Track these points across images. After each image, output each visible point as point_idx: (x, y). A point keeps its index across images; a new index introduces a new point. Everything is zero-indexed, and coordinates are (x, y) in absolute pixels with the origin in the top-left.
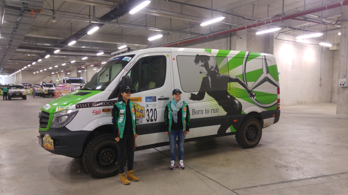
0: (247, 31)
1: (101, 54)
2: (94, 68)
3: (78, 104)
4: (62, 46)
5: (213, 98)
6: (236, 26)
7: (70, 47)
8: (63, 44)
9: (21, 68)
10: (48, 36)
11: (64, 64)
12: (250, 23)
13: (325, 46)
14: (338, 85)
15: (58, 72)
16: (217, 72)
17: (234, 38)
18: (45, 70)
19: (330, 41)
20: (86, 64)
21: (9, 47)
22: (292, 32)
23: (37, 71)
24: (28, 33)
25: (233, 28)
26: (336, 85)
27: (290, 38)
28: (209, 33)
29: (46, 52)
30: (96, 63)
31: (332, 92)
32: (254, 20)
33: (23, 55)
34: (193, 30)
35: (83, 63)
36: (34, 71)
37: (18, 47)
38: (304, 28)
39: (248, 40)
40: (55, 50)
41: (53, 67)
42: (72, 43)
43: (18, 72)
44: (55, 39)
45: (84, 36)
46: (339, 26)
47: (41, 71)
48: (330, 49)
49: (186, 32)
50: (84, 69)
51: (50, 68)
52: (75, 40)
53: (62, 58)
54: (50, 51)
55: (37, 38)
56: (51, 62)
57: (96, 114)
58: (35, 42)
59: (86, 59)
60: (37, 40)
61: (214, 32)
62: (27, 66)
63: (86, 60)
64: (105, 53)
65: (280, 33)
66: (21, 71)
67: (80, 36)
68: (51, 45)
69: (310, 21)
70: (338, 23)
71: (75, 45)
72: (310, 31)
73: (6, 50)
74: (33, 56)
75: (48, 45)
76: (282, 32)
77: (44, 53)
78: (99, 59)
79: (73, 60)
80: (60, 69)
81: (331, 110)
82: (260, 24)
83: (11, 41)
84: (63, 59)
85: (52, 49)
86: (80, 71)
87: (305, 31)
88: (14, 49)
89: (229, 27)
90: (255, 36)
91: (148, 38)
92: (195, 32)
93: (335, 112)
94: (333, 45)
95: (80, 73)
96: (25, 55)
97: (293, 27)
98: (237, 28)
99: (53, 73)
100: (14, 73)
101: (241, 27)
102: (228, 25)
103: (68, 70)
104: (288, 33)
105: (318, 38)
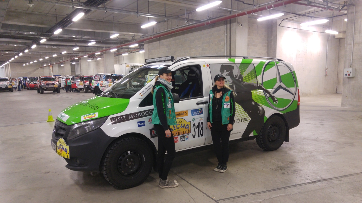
0: (248, 17)
2: (89, 59)
6: (236, 11)
8: (49, 33)
10: (31, 23)
12: (251, 8)
13: (331, 34)
14: (344, 75)
15: (50, 64)
17: (234, 25)
18: (35, 61)
19: (336, 29)
20: (79, 55)
22: (296, 18)
23: (27, 63)
25: (233, 14)
26: (342, 76)
27: (295, 25)
28: (208, 20)
29: (32, 42)
30: (89, 53)
31: (338, 83)
32: (255, 5)
33: (7, 45)
34: (190, 17)
35: (76, 54)
38: (309, 13)
39: (249, 27)
40: (41, 39)
41: (44, 58)
42: (58, 32)
43: (6, 64)
44: (40, 27)
45: (71, 24)
46: (346, 12)
47: (31, 63)
48: (336, 37)
49: (183, 19)
50: (77, 60)
51: (41, 60)
52: (61, 28)
54: (36, 41)
55: (20, 25)
56: (40, 53)
58: (17, 31)
59: (78, 49)
60: (20, 27)
61: (212, 19)
62: (14, 58)
64: (97, 42)
65: (283, 19)
66: (9, 63)
67: (66, 24)
68: (36, 33)
69: (315, 6)
70: (345, 8)
72: (315, 17)
74: (20, 46)
75: (33, 33)
76: (285, 18)
78: (92, 50)
79: (64, 51)
80: (52, 61)
81: (336, 102)
82: (262, 10)
84: (54, 49)
85: (38, 38)
86: (74, 63)
87: (310, 18)
89: (228, 13)
90: (256, 23)
91: (141, 26)
92: (192, 19)
93: (340, 104)
94: (340, 32)
96: (10, 45)
97: (297, 13)
98: (236, 14)
99: (45, 65)
101: (240, 13)
102: (227, 11)
103: (60, 61)
104: (292, 20)
105: (323, 26)
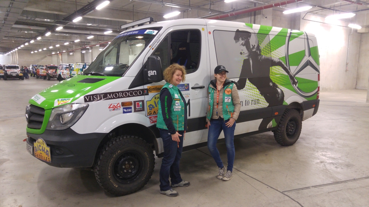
0: (273, 10)
1: (109, 32)
2: (100, 48)
3: (87, 96)
4: (65, 22)
5: (255, 87)
6: (261, 3)
7: (75, 24)
8: (66, 20)
9: (17, 47)
10: (49, 10)
11: (66, 44)
12: (278, 1)
13: (353, 28)
15: (59, 52)
16: (259, 53)
17: (259, 17)
18: (45, 49)
19: (359, 23)
20: (91, 43)
21: (5, 23)
22: (320, 12)
23: (36, 50)
24: (27, 6)
25: (258, 6)
27: (318, 18)
28: (231, 11)
29: (46, 29)
30: (103, 42)
31: (357, 78)
33: (19, 32)
34: (212, 7)
35: (88, 42)
36: (32, 50)
37: (14, 23)
38: (334, 7)
39: (273, 20)
40: (57, 26)
41: (54, 46)
42: (77, 20)
43: (14, 51)
44: (57, 14)
45: (91, 12)
47: (40, 50)
48: (358, 32)
49: (207, 10)
50: (88, 49)
51: (51, 47)
52: (81, 16)
53: (64, 36)
54: (51, 28)
55: (36, 12)
56: (51, 41)
57: (113, 110)
58: (33, 17)
59: (92, 38)
60: (36, 14)
61: (237, 10)
62: (24, 45)
63: (92, 40)
64: (114, 31)
66: (17, 50)
67: (87, 12)
68: (53, 21)
71: (80, 22)
72: (341, 11)
73: (1, 26)
74: (31, 33)
75: (49, 20)
76: (312, 11)
77: (44, 30)
78: (106, 38)
79: (77, 39)
80: (61, 49)
82: (290, 2)
83: (7, 15)
84: (66, 37)
85: (54, 25)
86: (84, 52)
87: (335, 11)
88: (10, 24)
89: (253, 5)
90: (280, 15)
91: (163, 16)
92: (214, 9)
93: (366, 100)
94: (363, 27)
95: (84, 53)
96: (22, 32)
97: (323, 6)
98: (263, 6)
99: (53, 53)
100: (10, 53)
101: (267, 5)
102: (252, 2)
103: (70, 50)
104: (316, 13)
105: (346, 20)
